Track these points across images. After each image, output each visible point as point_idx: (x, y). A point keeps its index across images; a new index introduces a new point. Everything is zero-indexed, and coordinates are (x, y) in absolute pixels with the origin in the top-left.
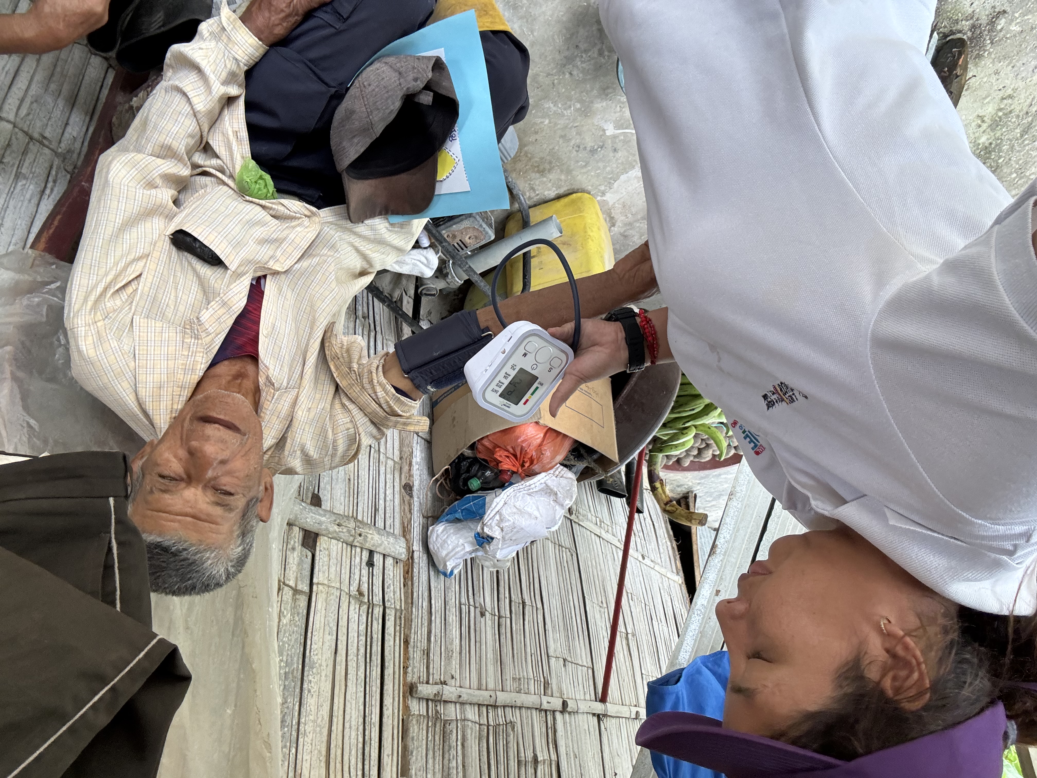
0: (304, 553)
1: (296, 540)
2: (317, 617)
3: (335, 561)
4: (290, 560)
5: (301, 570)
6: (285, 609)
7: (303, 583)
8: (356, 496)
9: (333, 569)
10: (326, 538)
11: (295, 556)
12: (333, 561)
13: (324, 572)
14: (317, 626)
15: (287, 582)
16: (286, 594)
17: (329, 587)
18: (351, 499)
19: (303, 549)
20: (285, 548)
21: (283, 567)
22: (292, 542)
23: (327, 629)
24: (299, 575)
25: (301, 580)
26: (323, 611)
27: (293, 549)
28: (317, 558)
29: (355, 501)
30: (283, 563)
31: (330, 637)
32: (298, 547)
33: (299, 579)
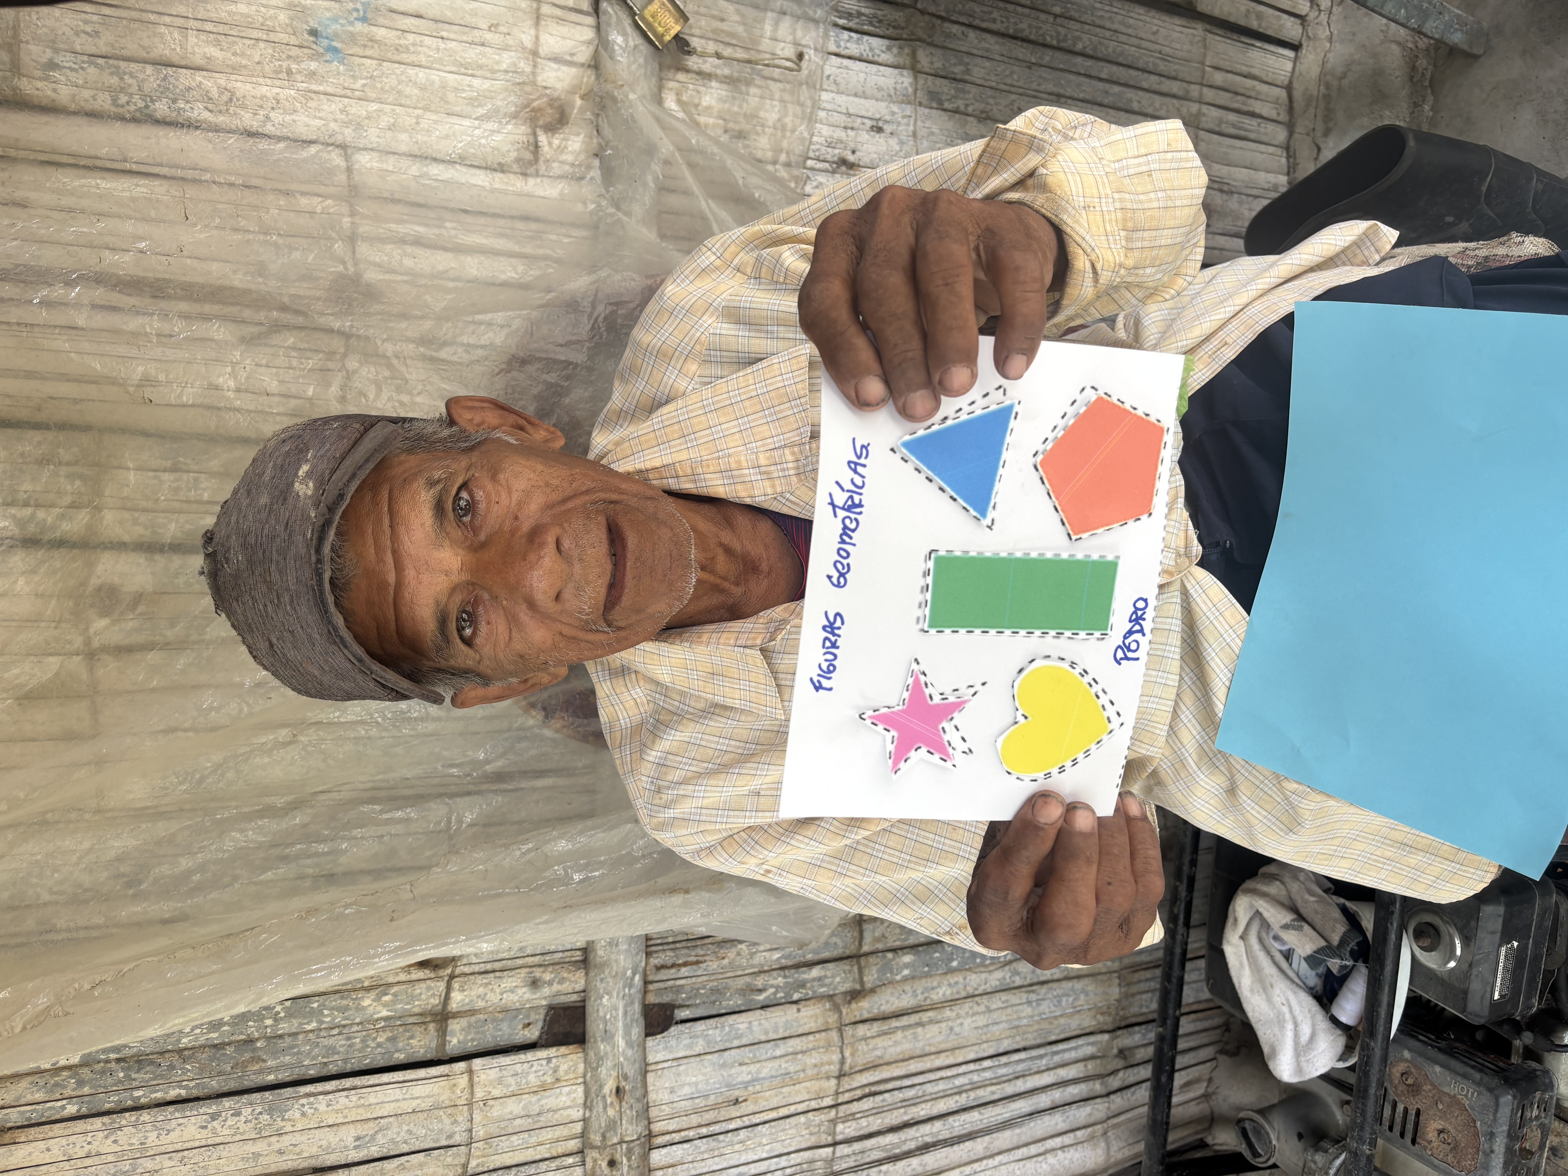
0: (533, 1017)
1: (556, 987)
2: (393, 1093)
3: (535, 1109)
4: (509, 982)
5: (495, 1020)
6: (395, 995)
7: (466, 1030)
8: (704, 1131)
9: (514, 1107)
10: (581, 1066)
11: (520, 991)
12: (533, 1103)
13: (500, 1081)
14: (373, 1097)
15: (456, 985)
16: (429, 988)
17: (470, 1104)
18: (695, 1120)
19: (543, 1012)
20: (530, 960)
21: (489, 967)
22: (547, 977)
23: (368, 1129)
24: (482, 1017)
25: (470, 1026)
26: (408, 1106)
27: (535, 984)
28: (530, 1055)
29: (691, 1134)
30: (497, 966)
31: (350, 1141)
32: (543, 997)
33: (473, 1019)
